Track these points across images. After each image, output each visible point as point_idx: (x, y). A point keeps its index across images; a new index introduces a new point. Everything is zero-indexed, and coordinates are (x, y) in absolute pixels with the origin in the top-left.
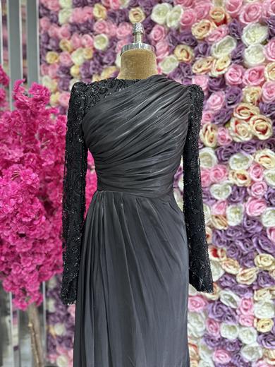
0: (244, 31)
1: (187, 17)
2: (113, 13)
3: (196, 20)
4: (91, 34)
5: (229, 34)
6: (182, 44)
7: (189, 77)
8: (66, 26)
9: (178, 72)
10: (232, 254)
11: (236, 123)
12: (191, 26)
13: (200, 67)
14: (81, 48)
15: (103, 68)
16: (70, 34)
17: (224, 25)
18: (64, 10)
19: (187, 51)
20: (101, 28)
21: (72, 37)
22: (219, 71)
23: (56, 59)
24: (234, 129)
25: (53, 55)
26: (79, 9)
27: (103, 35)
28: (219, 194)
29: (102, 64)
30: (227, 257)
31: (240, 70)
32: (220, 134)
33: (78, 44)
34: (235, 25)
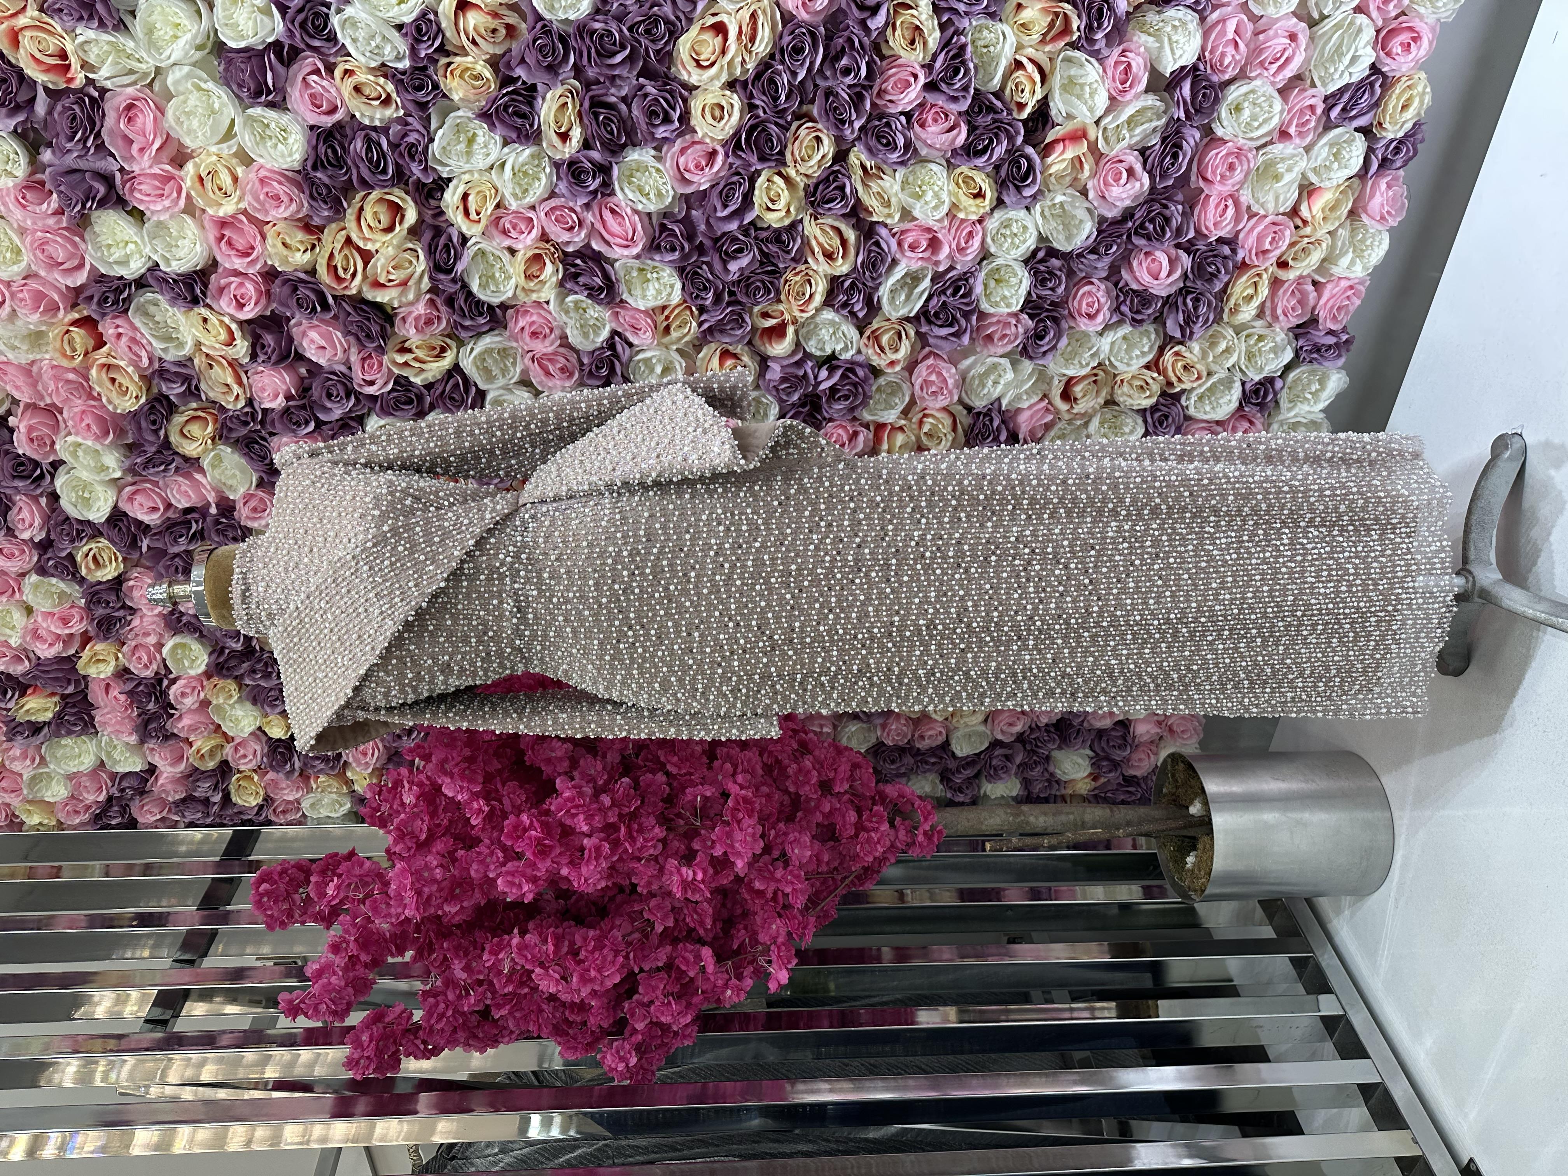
1: (88, 426)
2: (99, 625)
3: (92, 403)
4: (165, 683)
5: (125, 313)
6: (166, 436)
7: (260, 416)
8: (152, 750)
9: (248, 446)
10: (768, 291)
11: (377, 285)
12: (114, 415)
13: (227, 386)
14: (211, 710)
15: (262, 652)
16: (172, 742)
17: (100, 327)
18: (104, 758)
19: (187, 422)
20: (145, 658)
21: (183, 734)
22: (232, 338)
23: (250, 778)
24: (396, 292)
25: (239, 788)
26: (99, 717)
27: (165, 650)
28: (594, 327)
29: (248, 653)
31: (223, 282)
32: (413, 330)
33: (200, 717)
34: (95, 300)
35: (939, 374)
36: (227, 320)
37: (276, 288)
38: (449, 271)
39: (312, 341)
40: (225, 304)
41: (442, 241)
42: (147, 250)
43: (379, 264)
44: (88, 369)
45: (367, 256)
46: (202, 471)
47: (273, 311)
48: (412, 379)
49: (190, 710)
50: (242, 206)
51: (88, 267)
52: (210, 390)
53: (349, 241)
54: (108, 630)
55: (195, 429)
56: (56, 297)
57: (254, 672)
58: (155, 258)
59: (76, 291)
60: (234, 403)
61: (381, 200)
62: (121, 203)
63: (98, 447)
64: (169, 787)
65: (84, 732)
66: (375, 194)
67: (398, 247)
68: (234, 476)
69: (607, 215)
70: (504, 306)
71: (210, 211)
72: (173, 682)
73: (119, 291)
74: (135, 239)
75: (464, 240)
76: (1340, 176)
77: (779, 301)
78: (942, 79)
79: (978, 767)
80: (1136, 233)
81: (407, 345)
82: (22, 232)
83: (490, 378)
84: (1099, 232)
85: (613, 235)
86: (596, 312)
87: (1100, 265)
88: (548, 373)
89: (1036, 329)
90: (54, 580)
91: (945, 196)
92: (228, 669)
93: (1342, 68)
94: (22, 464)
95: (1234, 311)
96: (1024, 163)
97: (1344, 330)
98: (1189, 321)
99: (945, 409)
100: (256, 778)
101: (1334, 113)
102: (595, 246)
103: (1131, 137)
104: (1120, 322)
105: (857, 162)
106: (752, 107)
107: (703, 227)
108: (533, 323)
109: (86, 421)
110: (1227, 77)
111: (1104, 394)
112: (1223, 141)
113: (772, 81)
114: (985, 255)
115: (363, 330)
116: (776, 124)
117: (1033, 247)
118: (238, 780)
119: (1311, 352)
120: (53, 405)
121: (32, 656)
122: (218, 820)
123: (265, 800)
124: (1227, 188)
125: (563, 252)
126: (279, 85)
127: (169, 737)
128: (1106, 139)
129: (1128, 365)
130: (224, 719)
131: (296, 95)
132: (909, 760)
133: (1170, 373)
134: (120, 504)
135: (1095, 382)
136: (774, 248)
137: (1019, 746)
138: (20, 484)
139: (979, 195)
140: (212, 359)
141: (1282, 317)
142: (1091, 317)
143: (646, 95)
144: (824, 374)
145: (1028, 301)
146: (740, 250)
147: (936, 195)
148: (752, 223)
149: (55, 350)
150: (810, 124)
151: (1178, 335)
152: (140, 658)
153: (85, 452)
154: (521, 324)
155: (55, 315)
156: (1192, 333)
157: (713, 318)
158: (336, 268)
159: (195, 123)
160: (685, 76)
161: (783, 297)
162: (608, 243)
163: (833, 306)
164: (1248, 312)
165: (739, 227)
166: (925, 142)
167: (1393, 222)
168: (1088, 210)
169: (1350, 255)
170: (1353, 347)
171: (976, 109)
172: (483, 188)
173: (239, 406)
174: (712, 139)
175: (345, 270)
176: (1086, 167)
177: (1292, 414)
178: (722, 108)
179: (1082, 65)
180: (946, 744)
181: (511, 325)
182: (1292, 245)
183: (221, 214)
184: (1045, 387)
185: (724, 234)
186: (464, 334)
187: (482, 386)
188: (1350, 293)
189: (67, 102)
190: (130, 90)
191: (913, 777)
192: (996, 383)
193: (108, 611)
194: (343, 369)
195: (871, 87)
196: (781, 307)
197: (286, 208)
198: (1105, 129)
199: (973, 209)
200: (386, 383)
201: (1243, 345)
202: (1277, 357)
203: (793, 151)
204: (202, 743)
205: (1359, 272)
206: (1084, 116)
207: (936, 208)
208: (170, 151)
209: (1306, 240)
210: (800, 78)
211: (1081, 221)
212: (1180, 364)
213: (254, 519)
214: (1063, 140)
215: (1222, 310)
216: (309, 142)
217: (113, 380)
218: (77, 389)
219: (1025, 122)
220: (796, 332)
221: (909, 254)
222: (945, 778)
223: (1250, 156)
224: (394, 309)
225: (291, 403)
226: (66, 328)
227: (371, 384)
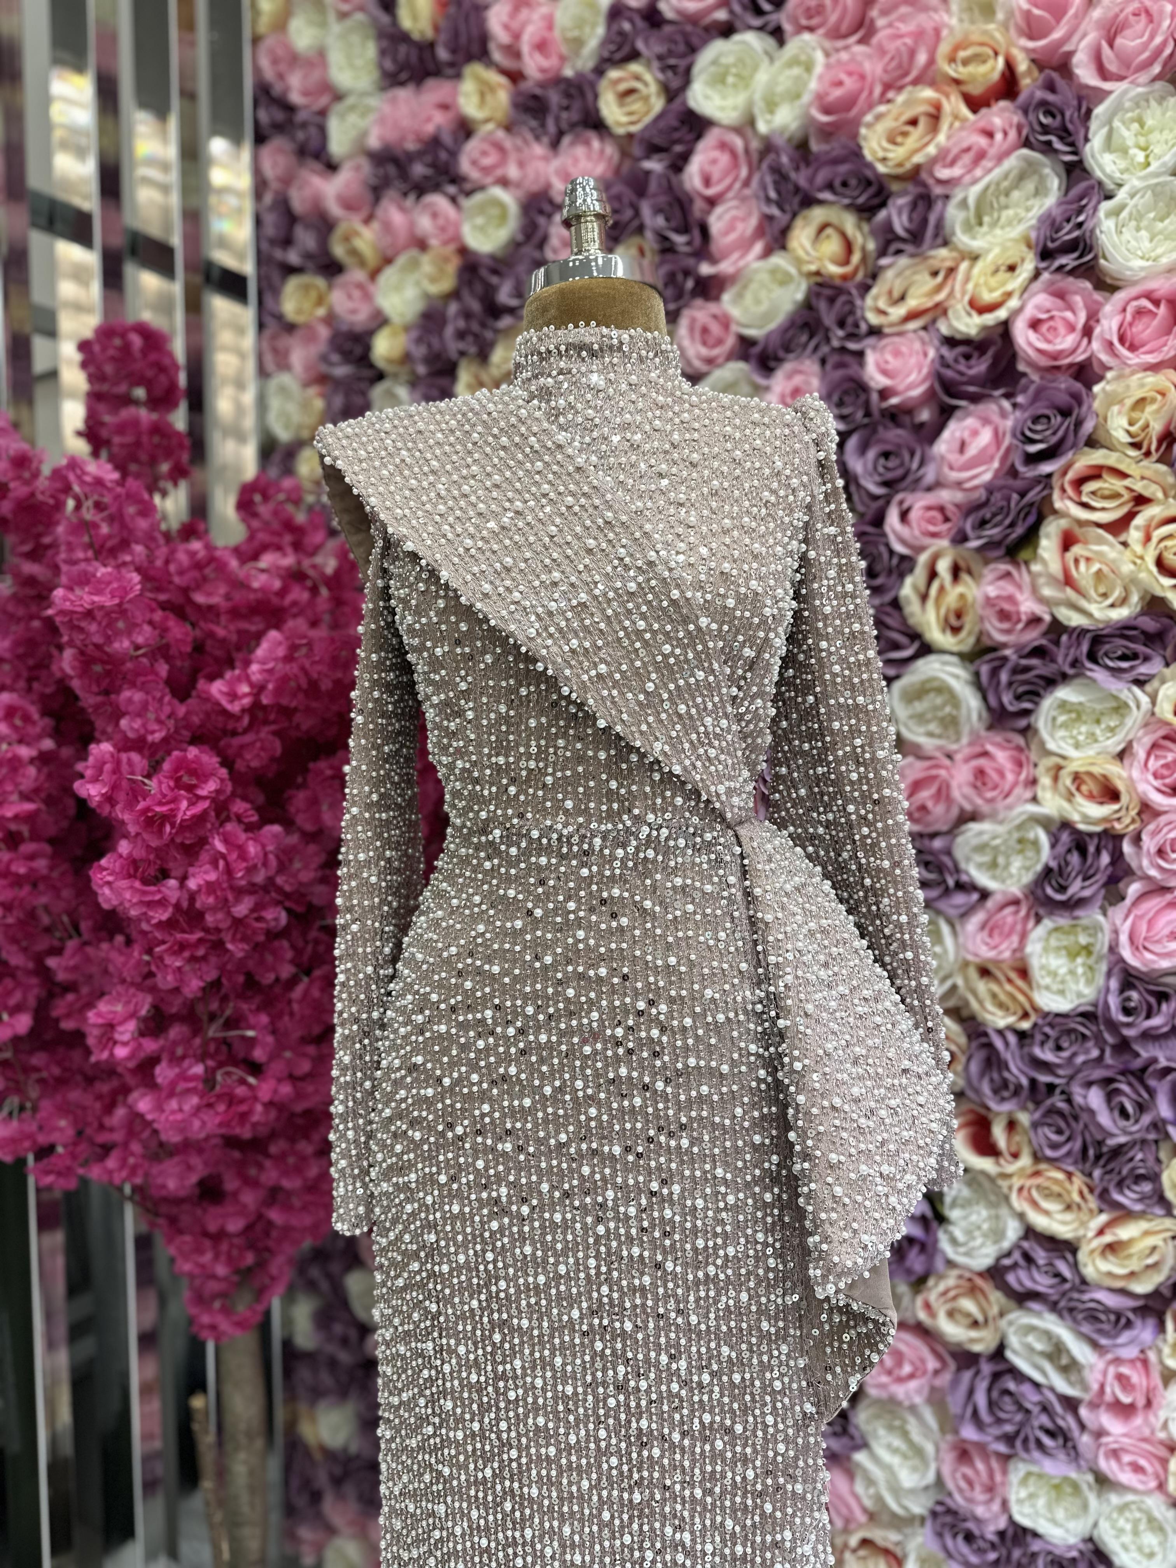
0: (1094, 125)
1: (840, 84)
2: (535, 97)
3: (878, 90)
4: (452, 189)
5: (1027, 143)
6: (820, 202)
7: (852, 346)
8: (358, 168)
9: (806, 325)
10: (1054, 1146)
11: (1068, 542)
12: (856, 123)
13: (902, 298)
14: (414, 252)
15: (497, 331)
16: (369, 197)
17: (1003, 104)
18: (350, 101)
19: (843, 235)
20: (487, 161)
21: (380, 212)
22: (983, 309)
23: (320, 301)
24: (1055, 568)
25: (306, 288)
26: (404, 94)
27: (498, 192)
28: (994, 865)
29: (494, 311)
30: (1037, 1157)
31: (1078, 300)
32: (992, 591)
33: (402, 235)
34: (1050, 97)
36: (1014, 303)
37: (1065, 383)
38: (1092, 657)
39: (975, 433)
40: (1039, 301)
41: (1142, 649)
42: (1134, 182)
44: (934, 84)
45: (1118, 527)
46: (767, 253)
47: (1024, 375)
48: (909, 581)
49: (412, 225)
51: (1107, 86)
52: (896, 272)
53: (1141, 500)
54: (527, 109)
55: (832, 246)
56: (1056, 35)
57: (467, 315)
58: (1122, 195)
59: (1064, 67)
60: (874, 308)
63: (806, 98)
64: (307, 192)
65: (384, 72)
67: (1134, 580)
68: (758, 302)
70: (1028, 731)
72: (453, 200)
73: (1065, 134)
75: (1142, 684)
77: (1036, 1160)
79: (332, 1299)
81: (965, 577)
83: (910, 699)
85: (1151, 919)
86: (1021, 872)
88: (917, 786)
89: (982, 1536)
90: (601, 31)
92: (470, 281)
100: (321, 312)
102: (1134, 889)
107: (1162, 1062)
108: (1002, 775)
109: (847, 80)
115: (994, 515)
118: (318, 287)
120: (872, 31)
122: (265, 257)
123: (291, 323)
125: (1123, 837)
127: (377, 191)
130: (401, 269)
134: (715, 130)
136: (1127, 1170)
140: (946, 277)
145: (1025, 1531)
146: (1123, 1115)
148: (1170, 1140)
149: (966, 35)
152: (484, 153)
153: (798, 78)
154: (1000, 755)
155: (1021, 34)
157: (1010, 1052)
158: (1101, 479)
161: (1043, 1166)
162: (1136, 907)
163: (1025, 1238)
165: (1163, 1120)
173: (869, 315)
175: (1093, 493)
181: (998, 738)
184: (887, 1522)
185: (1152, 1094)
186: (983, 667)
187: (900, 684)
192: (894, 1450)
193: (555, 109)
194: (929, 478)
196: (1026, 1160)
200: (903, 542)
204: (367, 239)
213: (691, 329)
217: (914, 122)
218: (900, 66)
220: (985, 1174)
221: (1112, 1372)
222: (317, 1255)
224: (1027, 563)
225: (875, 397)
226: (1002, 51)
227: (904, 516)
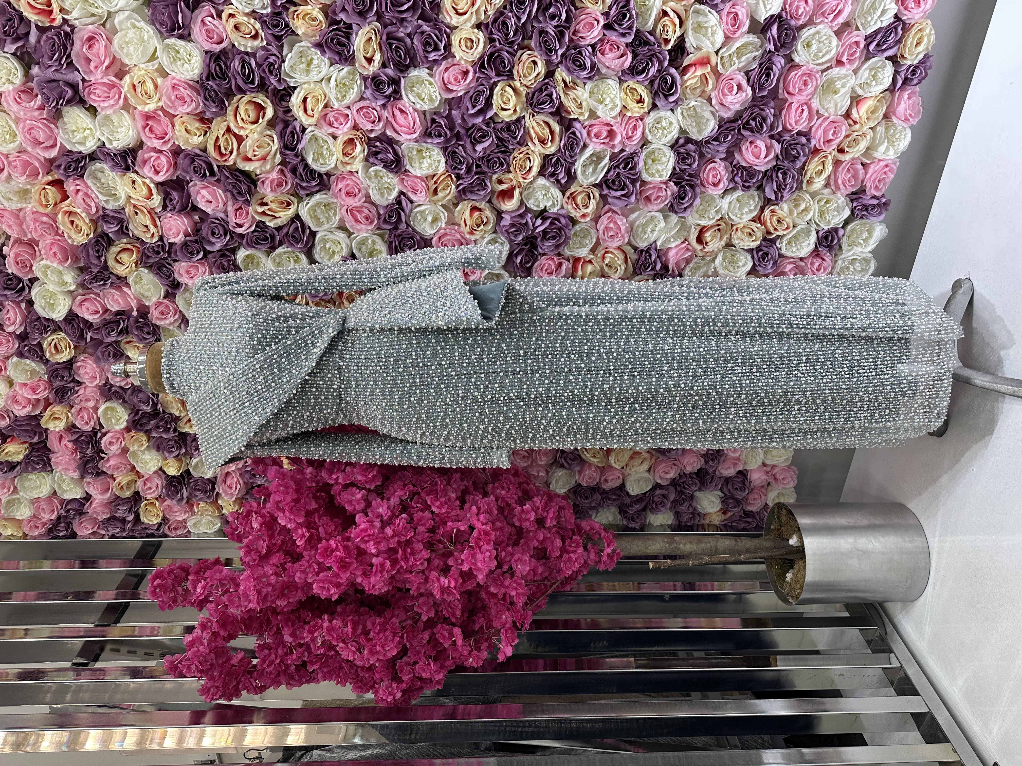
0: (74, 150)
1: (55, 253)
2: (57, 393)
3: (58, 237)
4: (99, 435)
5: (82, 176)
6: (106, 261)
7: (167, 248)
8: (89, 483)
9: (159, 268)
10: (502, 165)
11: (246, 159)
12: (72, 246)
13: (147, 227)
14: (129, 455)
15: (164, 412)
16: (102, 477)
17: (65, 186)
18: (57, 488)
20: (86, 417)
21: (109, 472)
22: (150, 193)
24: (257, 164)
25: (146, 511)
26: (54, 458)
27: (100, 412)
28: (388, 189)
31: (146, 156)
32: (269, 189)
34: (63, 167)
35: (615, 223)
37: (180, 160)
38: (293, 149)
39: (203, 197)
40: (147, 171)
41: (290, 129)
42: (98, 134)
43: (248, 143)
44: (56, 215)
45: (240, 139)
46: (128, 285)
47: (178, 177)
48: (268, 224)
49: (114, 455)
50: (160, 104)
51: (59, 145)
52: (136, 229)
53: (229, 130)
54: (63, 397)
55: (124, 257)
56: (37, 165)
57: (158, 427)
58: (103, 139)
59: (51, 161)
60: (151, 239)
61: (250, 102)
62: (82, 102)
63: (61, 268)
64: (99, 509)
65: (43, 469)
66: (246, 98)
67: (261, 133)
68: (149, 289)
69: (397, 113)
70: (328, 175)
71: (140, 108)
72: (104, 435)
73: (78, 161)
74: (91, 126)
75: (304, 129)
76: (877, 89)
77: (509, 172)
78: (615, 21)
79: (644, 503)
80: (744, 128)
81: (264, 201)
82: (17, 121)
83: (320, 224)
84: (720, 127)
85: (401, 126)
86: (390, 179)
87: (720, 149)
88: (357, 221)
89: (679, 191)
90: (28, 361)
91: (618, 102)
92: (141, 425)
93: (876, 17)
94: (10, 280)
95: (809, 183)
96: (669, 79)
97: (883, 196)
98: (780, 189)
99: (619, 248)
100: (157, 504)
101: (872, 47)
102: (389, 133)
103: (739, 63)
104: (734, 189)
105: (560, 78)
106: (492, 40)
107: (460, 121)
108: (348, 185)
109: (53, 250)
110: (801, 23)
111: (725, 238)
112: (799, 66)
113: (504, 23)
114: (645, 143)
115: (236, 189)
116: (507, 52)
117: (676, 136)
118: (146, 505)
119: (861, 210)
120: (33, 240)
121: (11, 415)
122: (131, 534)
123: (163, 520)
124: (802, 98)
125: (368, 138)
126: (187, 23)
127: (100, 473)
128: (723, 64)
129: (741, 219)
130: (137, 462)
131: (197, 30)
132: (598, 496)
133: (769, 224)
134: (74, 308)
135: (719, 230)
136: (505, 135)
137: (672, 489)
138: (8, 293)
139: (640, 101)
140: (138, 209)
141: (841, 186)
142: (715, 185)
143: (422, 33)
144: (539, 221)
145: (673, 174)
146: (484, 136)
147: (612, 100)
148: (491, 118)
149: (36, 201)
150: (529, 52)
151: (773, 197)
152: (83, 417)
153: (52, 272)
154: (340, 186)
155: (36, 178)
156: (782, 196)
157: (465, 183)
158: (220, 147)
159: (132, 48)
160: (448, 20)
161: (512, 169)
162: (397, 132)
163: (544, 176)
164: (819, 183)
165: (483, 121)
166: (604, 64)
167: (914, 122)
168: (712, 112)
169: (886, 144)
170: (890, 208)
171: (637, 43)
172: (317, 93)
173: (154, 241)
174: (465, 60)
175: (226, 149)
176: (710, 82)
177: (851, 253)
178: (472, 41)
179: (706, 16)
180: (623, 485)
181: (333, 187)
182: (847, 136)
183: (146, 110)
184: (685, 234)
185: (473, 125)
186: (302, 192)
187: (314, 229)
188: (886, 169)
189: (50, 34)
190: (90, 27)
191: (600, 510)
192: (653, 231)
193: (63, 383)
194: (222, 215)
195: (569, 28)
196: (511, 176)
197: (189, 106)
198: (722, 57)
199: (637, 109)
200: (250, 226)
201: (817, 206)
202: (839, 214)
203: (519, 70)
204: (122, 478)
205: (892, 155)
206: (708, 47)
207: (612, 109)
208: (115, 68)
209: (856, 133)
210: (522, 21)
211: (708, 120)
212: (775, 218)
213: (161, 319)
214: (695, 65)
215: (802, 181)
216: (204, 61)
217: (72, 222)
218: (48, 228)
219: (670, 51)
220: (521, 194)
221: (595, 140)
222: (622, 511)
223: (818, 76)
224: (257, 175)
225: (188, 238)
226: (43, 186)
227: (240, 226)
